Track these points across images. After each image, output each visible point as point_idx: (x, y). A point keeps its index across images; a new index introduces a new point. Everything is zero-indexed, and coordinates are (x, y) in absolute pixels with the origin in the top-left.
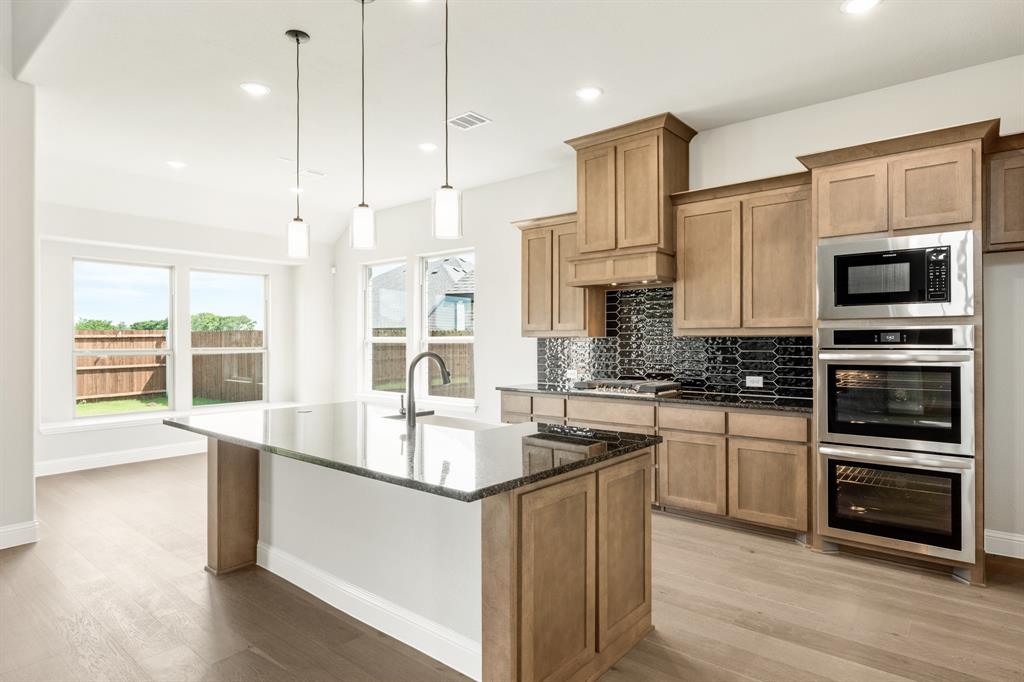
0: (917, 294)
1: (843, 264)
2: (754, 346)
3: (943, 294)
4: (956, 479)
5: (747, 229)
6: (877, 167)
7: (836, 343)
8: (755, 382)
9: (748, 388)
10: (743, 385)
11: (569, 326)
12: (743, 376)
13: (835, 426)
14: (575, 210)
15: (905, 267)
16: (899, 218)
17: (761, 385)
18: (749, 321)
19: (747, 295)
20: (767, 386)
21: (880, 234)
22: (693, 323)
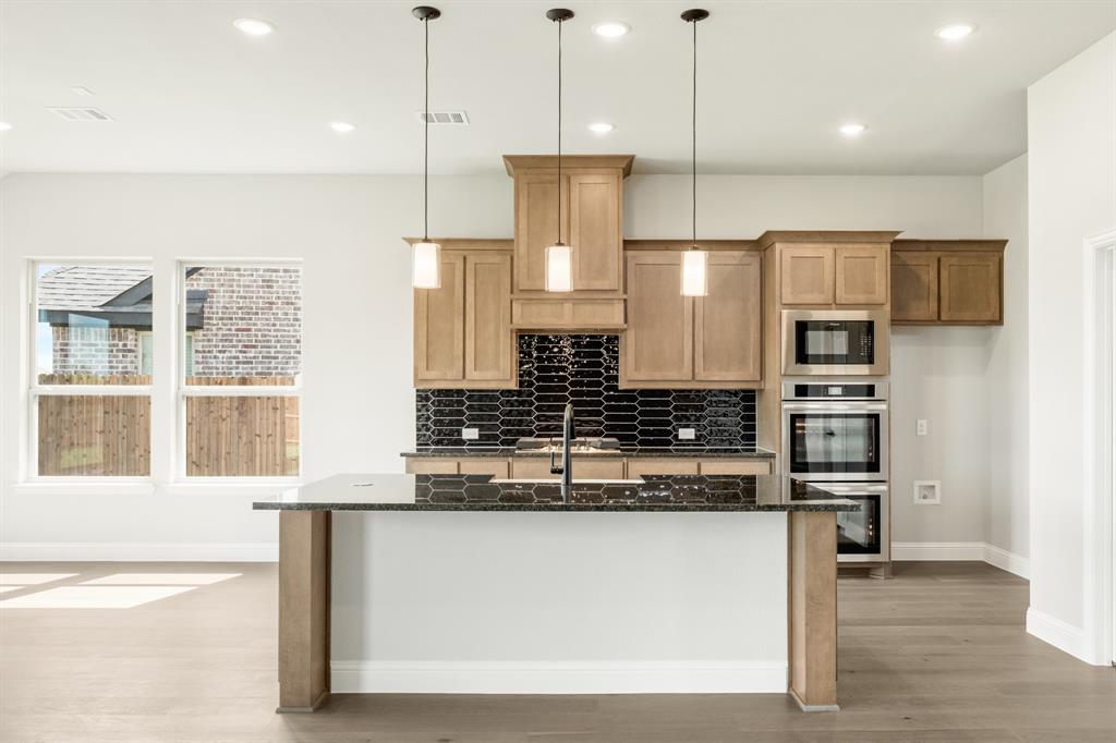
0: (851, 356)
1: (802, 328)
2: (687, 398)
3: (869, 358)
4: (877, 500)
6: (826, 250)
7: (796, 395)
8: (687, 433)
9: (681, 440)
10: (676, 438)
11: (487, 374)
12: (676, 428)
15: (844, 334)
17: (693, 437)
18: (701, 375)
19: (699, 348)
20: (698, 438)
21: (826, 306)
22: (643, 375)
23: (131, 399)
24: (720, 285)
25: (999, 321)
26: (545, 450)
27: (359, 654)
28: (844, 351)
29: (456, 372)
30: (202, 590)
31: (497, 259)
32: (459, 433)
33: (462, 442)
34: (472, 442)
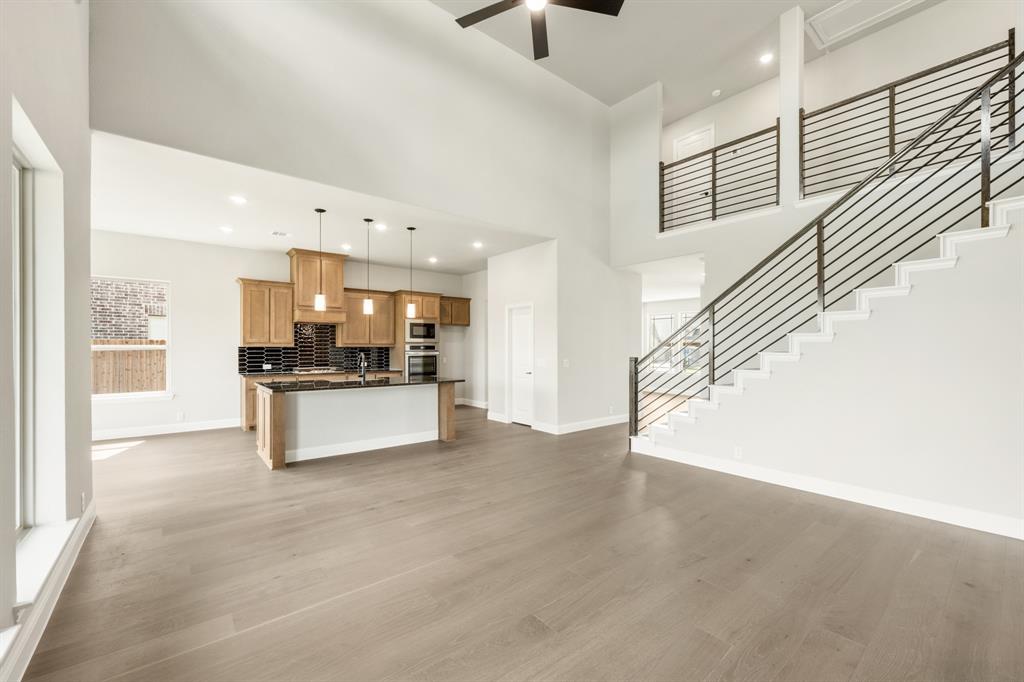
0: (428, 336)
3: (433, 336)
6: (419, 298)
11: (281, 340)
15: (425, 328)
16: (425, 314)
19: (372, 332)
21: (420, 318)
24: (379, 309)
25: (468, 325)
26: (312, 372)
28: (425, 334)
29: (266, 339)
30: (132, 449)
31: (286, 291)
32: (261, 367)
33: (263, 371)
34: (268, 371)
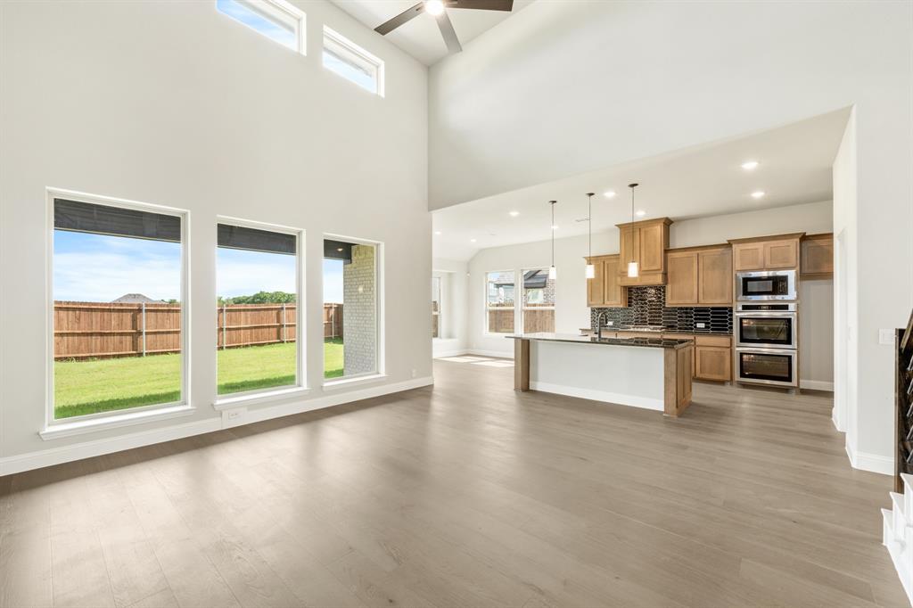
0: (775, 292)
1: (746, 281)
3: (785, 292)
4: (790, 357)
5: (701, 264)
6: (760, 245)
7: (743, 309)
8: (701, 325)
9: (698, 328)
10: (695, 327)
11: (613, 302)
12: (695, 323)
13: (743, 340)
14: (619, 252)
15: (771, 282)
16: (768, 264)
17: (704, 327)
18: (701, 301)
19: (701, 291)
20: (706, 327)
21: (761, 270)
22: (675, 302)
23: (509, 311)
27: (536, 380)
28: (771, 290)
29: (601, 301)
31: (616, 261)
32: (605, 323)
33: (607, 326)
34: (610, 327)
